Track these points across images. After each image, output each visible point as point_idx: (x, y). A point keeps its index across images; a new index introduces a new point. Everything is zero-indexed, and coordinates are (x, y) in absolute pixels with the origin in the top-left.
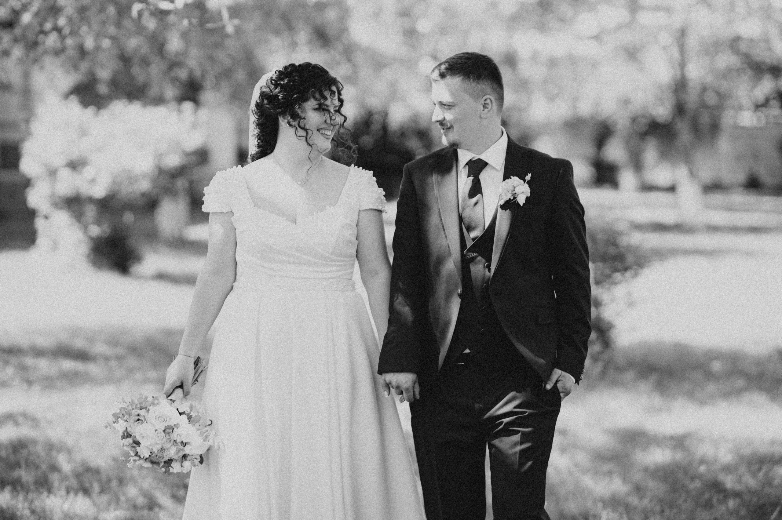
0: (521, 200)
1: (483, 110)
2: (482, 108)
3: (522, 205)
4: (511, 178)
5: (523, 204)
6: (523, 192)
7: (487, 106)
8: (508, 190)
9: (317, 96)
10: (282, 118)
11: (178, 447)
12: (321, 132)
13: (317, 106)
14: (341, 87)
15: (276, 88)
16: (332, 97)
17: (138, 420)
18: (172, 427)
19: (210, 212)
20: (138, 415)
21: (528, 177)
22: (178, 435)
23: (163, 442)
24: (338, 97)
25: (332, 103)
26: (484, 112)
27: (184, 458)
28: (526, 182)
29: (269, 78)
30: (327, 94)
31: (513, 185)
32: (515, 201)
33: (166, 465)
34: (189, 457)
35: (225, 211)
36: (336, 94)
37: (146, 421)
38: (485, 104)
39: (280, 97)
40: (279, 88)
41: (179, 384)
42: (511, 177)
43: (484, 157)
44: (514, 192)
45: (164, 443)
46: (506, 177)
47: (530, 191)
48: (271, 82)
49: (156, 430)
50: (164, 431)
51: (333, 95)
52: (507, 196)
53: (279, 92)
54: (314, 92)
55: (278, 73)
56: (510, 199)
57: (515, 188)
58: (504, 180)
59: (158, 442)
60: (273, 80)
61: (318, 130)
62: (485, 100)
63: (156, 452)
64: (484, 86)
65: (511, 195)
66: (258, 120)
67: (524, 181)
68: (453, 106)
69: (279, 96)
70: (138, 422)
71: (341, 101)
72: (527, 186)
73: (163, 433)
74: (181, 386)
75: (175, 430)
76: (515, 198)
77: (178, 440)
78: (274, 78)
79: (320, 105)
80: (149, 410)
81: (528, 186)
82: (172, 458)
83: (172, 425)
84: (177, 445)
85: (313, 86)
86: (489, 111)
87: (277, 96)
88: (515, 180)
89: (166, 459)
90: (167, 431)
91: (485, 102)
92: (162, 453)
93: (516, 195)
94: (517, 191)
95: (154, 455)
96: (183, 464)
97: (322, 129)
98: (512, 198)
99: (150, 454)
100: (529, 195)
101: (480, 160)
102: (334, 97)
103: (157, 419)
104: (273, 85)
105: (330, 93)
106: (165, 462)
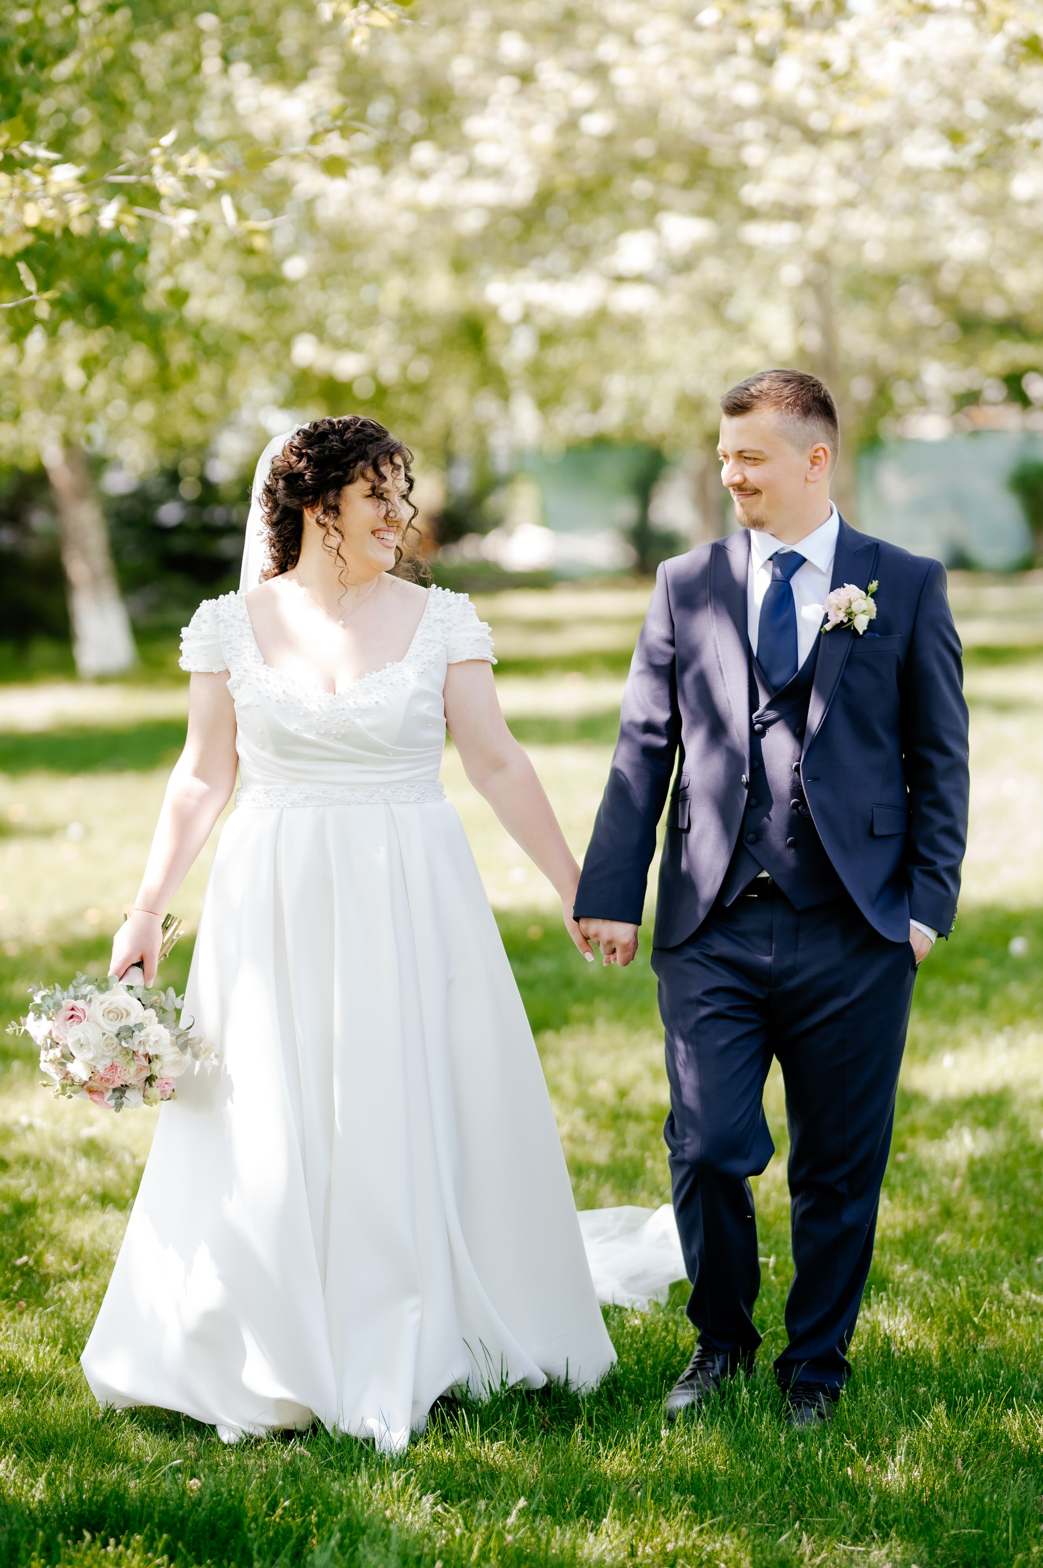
0: (861, 624)
1: (811, 469)
2: (810, 465)
3: (861, 633)
4: (844, 587)
5: (865, 632)
6: (864, 612)
7: (818, 461)
8: (840, 607)
9: (370, 473)
10: (310, 512)
11: (140, 1063)
12: (377, 535)
13: (369, 492)
14: (410, 456)
15: (300, 461)
16: (394, 475)
17: (72, 1017)
18: (130, 1028)
19: (192, 670)
20: (73, 1009)
21: (874, 586)
22: (140, 1042)
23: (115, 1054)
24: (406, 475)
25: (395, 483)
26: (812, 471)
27: (147, 1083)
28: (869, 594)
29: (287, 443)
30: (386, 469)
31: (848, 597)
32: (850, 626)
33: (118, 1094)
34: (156, 1080)
35: (215, 671)
36: (403, 470)
37: (86, 1019)
38: (814, 457)
39: (306, 477)
40: (305, 460)
41: (136, 960)
42: (845, 584)
43: (801, 549)
44: (850, 611)
45: (116, 1057)
46: (836, 584)
47: (875, 609)
48: (291, 451)
49: (104, 1034)
50: (118, 1035)
51: (396, 472)
52: (837, 616)
53: (306, 468)
54: (364, 468)
55: (301, 434)
56: (842, 622)
57: (851, 603)
58: (832, 590)
59: (107, 1054)
60: (295, 447)
61: (373, 532)
62: (816, 451)
63: (101, 1071)
64: (814, 428)
65: (844, 615)
66: (270, 515)
67: (867, 592)
68: (762, 460)
69: (305, 474)
70: (72, 1020)
71: (410, 481)
72: (871, 601)
73: (116, 1040)
74: (140, 964)
75: (137, 1033)
76: (850, 620)
77: (141, 1052)
78: (296, 443)
79: (373, 489)
80: (90, 1001)
81: (873, 600)
82: (128, 1084)
83: (132, 1025)
84: (140, 1060)
85: (363, 456)
86: (820, 470)
87: (301, 475)
88: (851, 591)
89: (118, 1083)
90: (123, 1035)
91: (816, 455)
92: (112, 1074)
93: (853, 615)
94: (855, 608)
95: (96, 1077)
96: (146, 1093)
97: (378, 530)
98: (845, 621)
99: (91, 1075)
100: (874, 616)
101: (793, 554)
102: (398, 475)
103: (106, 1014)
104: (294, 454)
105: (391, 469)
106: (114, 1090)
